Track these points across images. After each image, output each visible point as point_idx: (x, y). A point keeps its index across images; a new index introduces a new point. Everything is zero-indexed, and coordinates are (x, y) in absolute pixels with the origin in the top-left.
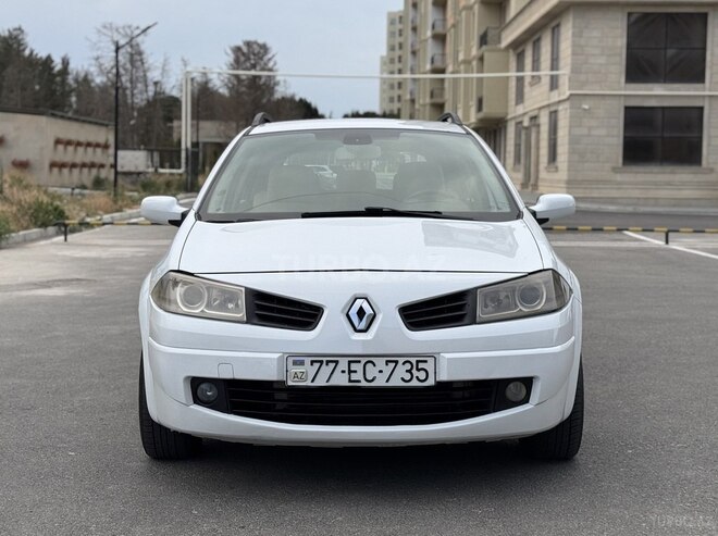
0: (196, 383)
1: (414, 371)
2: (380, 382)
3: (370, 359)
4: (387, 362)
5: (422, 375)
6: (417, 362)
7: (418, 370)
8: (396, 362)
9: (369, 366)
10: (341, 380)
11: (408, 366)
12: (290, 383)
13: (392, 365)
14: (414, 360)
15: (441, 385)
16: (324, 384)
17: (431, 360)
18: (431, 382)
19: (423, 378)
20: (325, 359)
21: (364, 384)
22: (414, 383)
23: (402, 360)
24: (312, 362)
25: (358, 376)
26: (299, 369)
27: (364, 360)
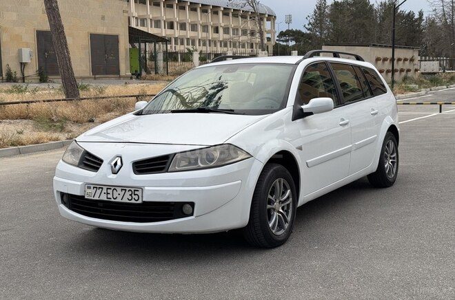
0: (62, 195)
1: (133, 195)
2: (119, 200)
3: (115, 188)
4: (122, 190)
5: (136, 198)
6: (135, 190)
7: (135, 195)
8: (126, 190)
9: (115, 191)
10: (103, 197)
11: (130, 193)
12: (86, 197)
13: (124, 191)
14: (133, 190)
15: (145, 203)
16: (98, 199)
17: (140, 190)
18: (140, 201)
19: (137, 199)
20: (98, 186)
21: (112, 200)
22: (133, 201)
23: (128, 189)
24: (94, 188)
25: (110, 196)
26: (89, 191)
27: (113, 188)
